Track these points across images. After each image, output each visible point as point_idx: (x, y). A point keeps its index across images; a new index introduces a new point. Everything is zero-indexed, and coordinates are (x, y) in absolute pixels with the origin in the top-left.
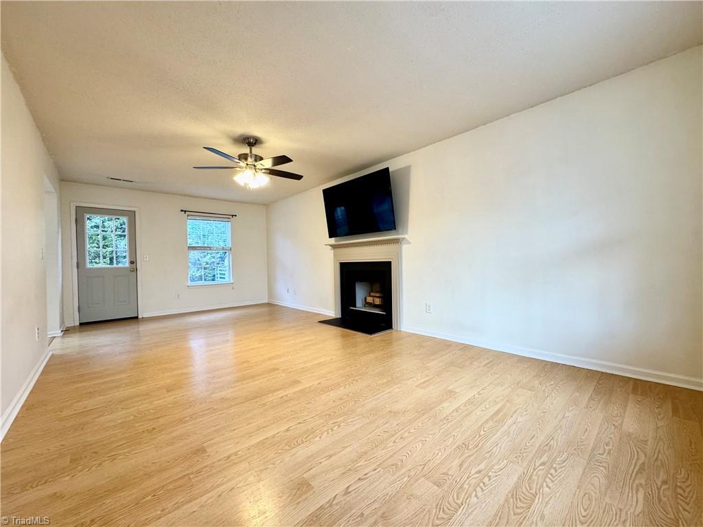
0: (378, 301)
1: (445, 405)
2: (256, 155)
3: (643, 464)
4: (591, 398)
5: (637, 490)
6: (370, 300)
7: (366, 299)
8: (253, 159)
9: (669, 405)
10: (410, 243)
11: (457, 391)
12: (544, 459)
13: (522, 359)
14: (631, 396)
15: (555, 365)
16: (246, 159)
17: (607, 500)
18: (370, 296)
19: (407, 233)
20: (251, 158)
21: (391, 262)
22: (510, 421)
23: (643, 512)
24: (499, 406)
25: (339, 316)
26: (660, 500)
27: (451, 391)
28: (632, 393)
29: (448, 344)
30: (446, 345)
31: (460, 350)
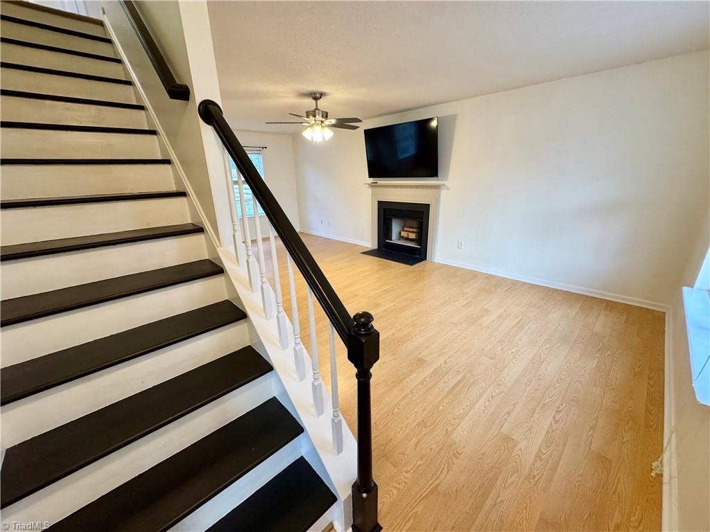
0: (413, 236)
1: (485, 318)
2: (323, 112)
3: (601, 348)
4: (577, 313)
5: (594, 359)
6: (403, 234)
7: (400, 233)
8: (321, 115)
9: (624, 317)
10: (448, 189)
11: (491, 309)
12: (548, 346)
13: (532, 286)
14: (603, 312)
15: (555, 291)
16: (314, 116)
17: (579, 363)
18: (403, 231)
19: (446, 180)
20: (319, 114)
21: (429, 205)
22: (527, 328)
23: (595, 368)
24: (519, 319)
25: (376, 247)
26: (604, 362)
27: (486, 310)
28: (604, 310)
29: (476, 273)
30: (474, 275)
31: (485, 279)
